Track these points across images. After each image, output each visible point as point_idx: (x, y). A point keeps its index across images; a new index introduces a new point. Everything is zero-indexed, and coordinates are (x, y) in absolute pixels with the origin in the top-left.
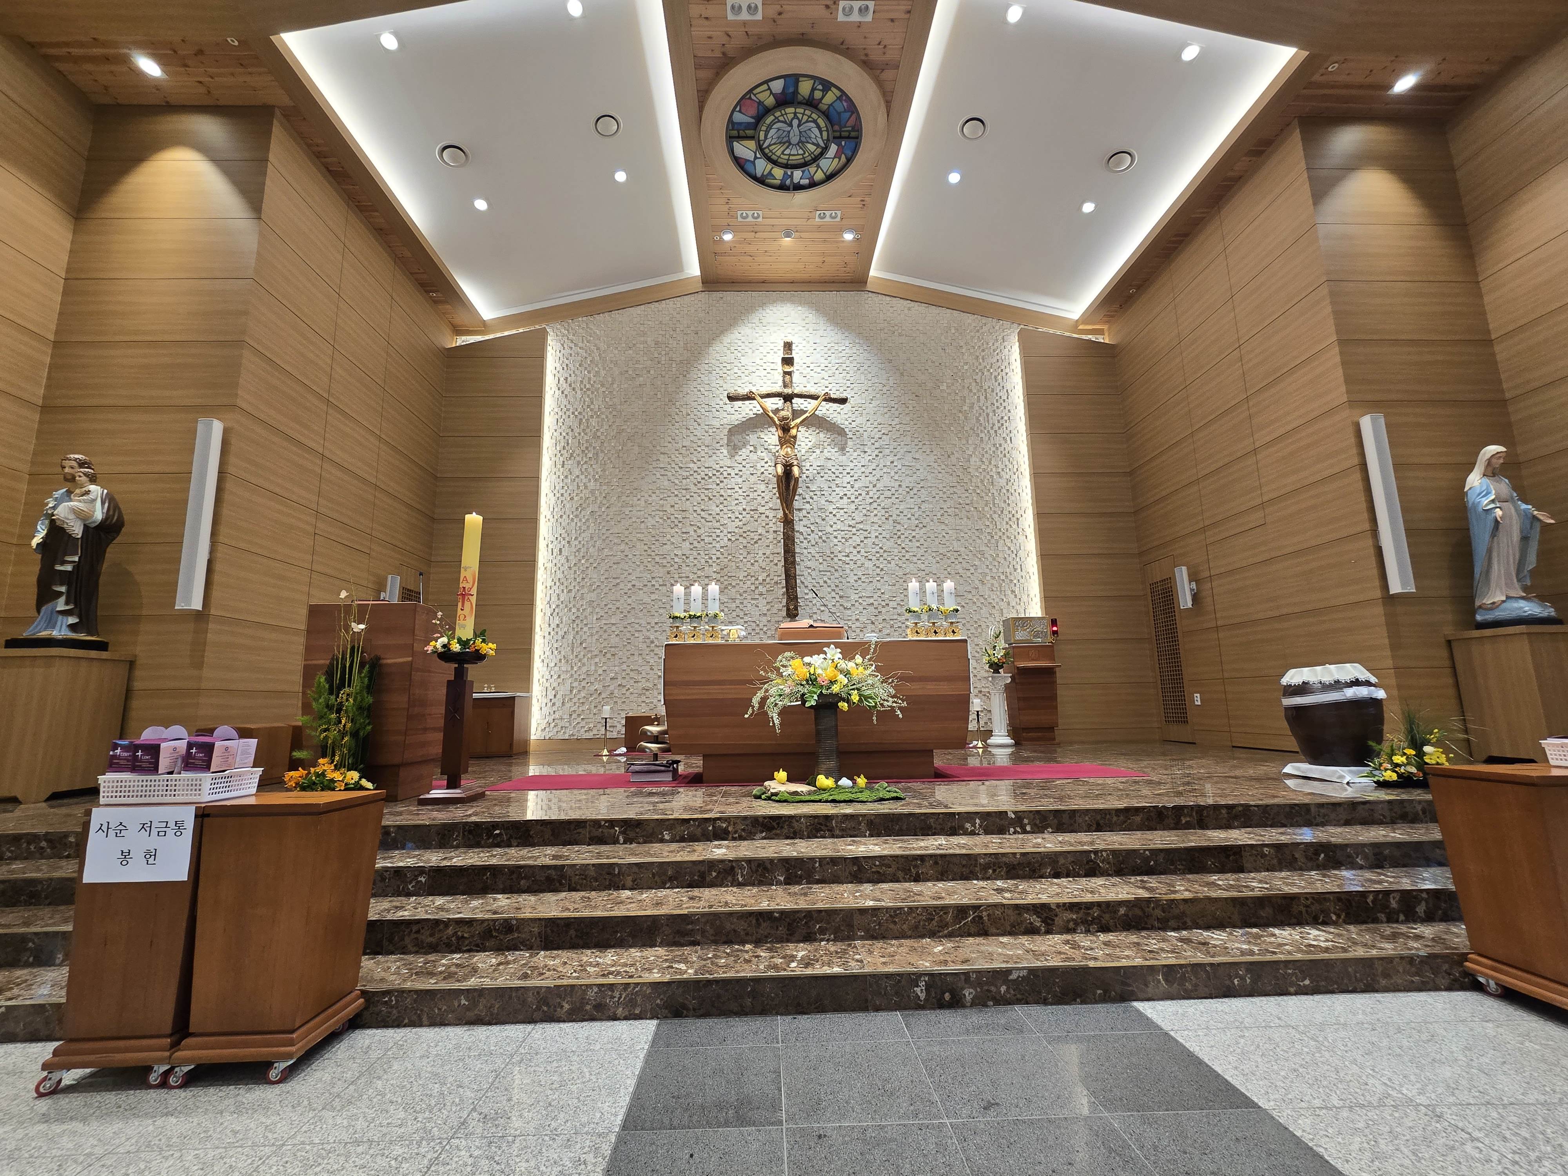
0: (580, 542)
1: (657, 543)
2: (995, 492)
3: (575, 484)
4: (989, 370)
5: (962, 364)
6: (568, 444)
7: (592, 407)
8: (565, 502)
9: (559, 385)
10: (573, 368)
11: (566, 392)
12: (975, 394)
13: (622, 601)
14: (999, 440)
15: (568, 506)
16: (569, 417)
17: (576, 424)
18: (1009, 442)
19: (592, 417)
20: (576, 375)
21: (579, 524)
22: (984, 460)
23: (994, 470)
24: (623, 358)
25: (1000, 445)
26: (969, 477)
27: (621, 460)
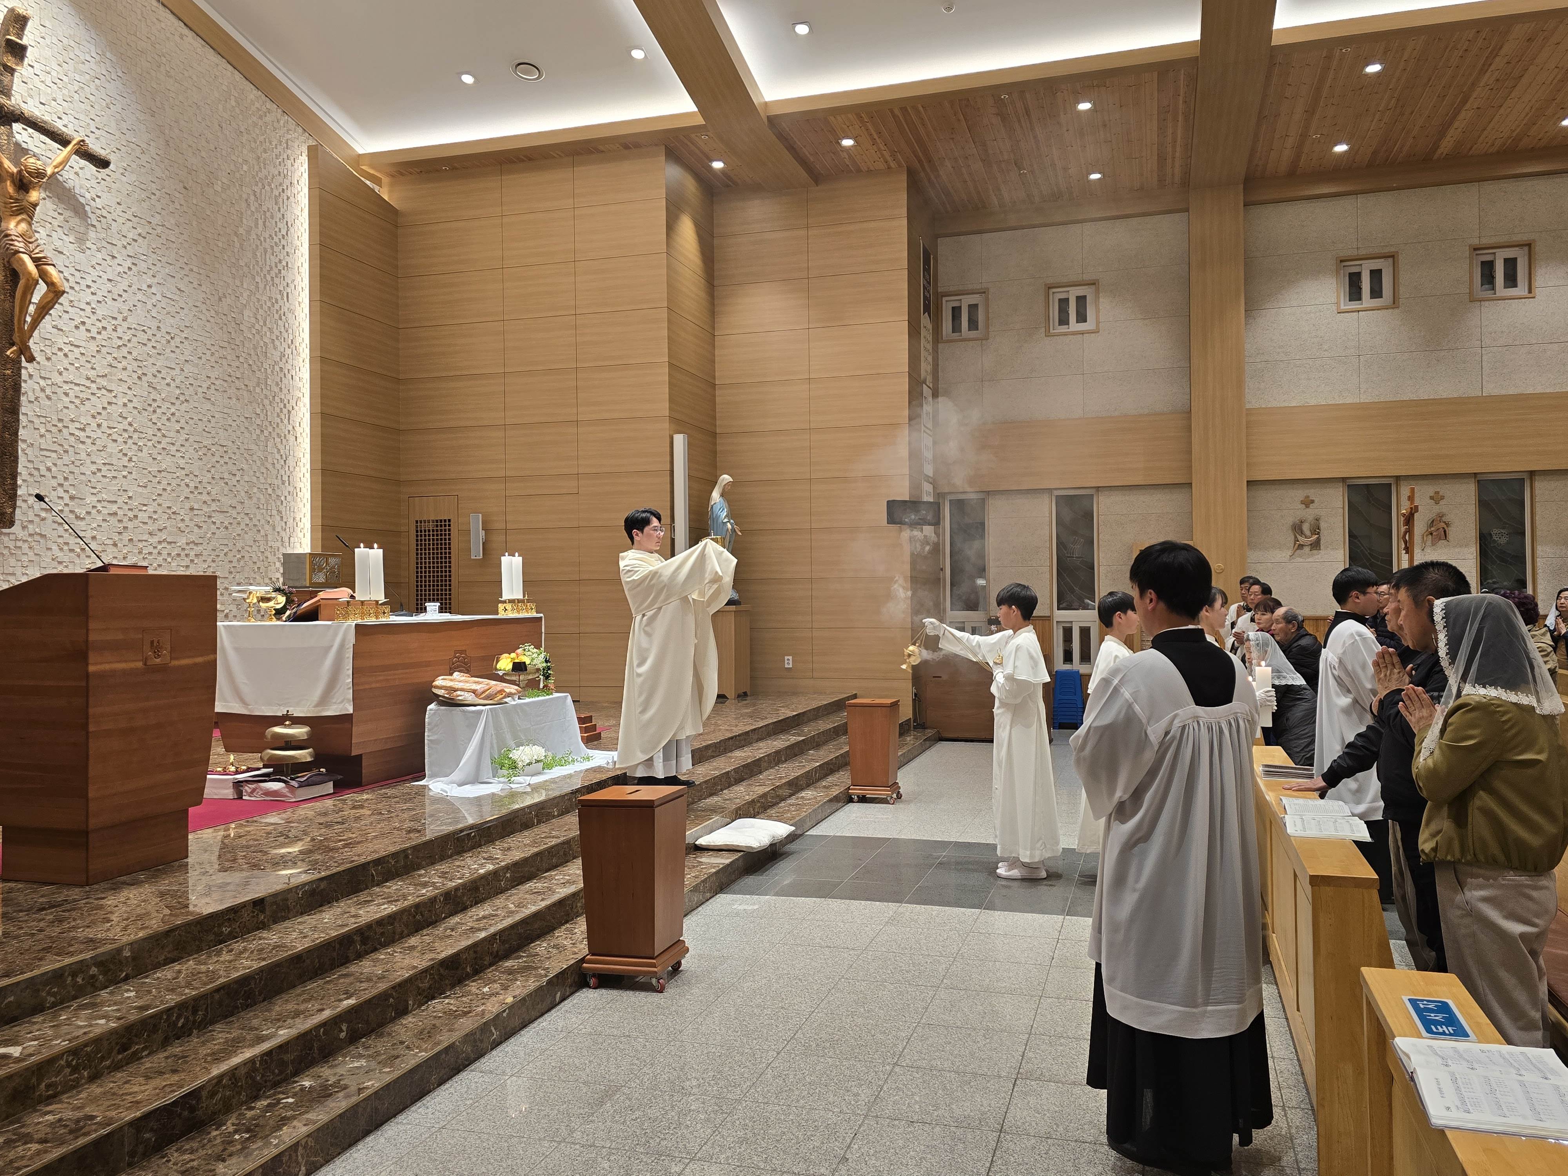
2: (268, 367)
4: (270, 184)
5: (240, 161)
12: (253, 213)
14: (275, 292)
18: (285, 299)
22: (258, 317)
23: (268, 334)
25: (276, 301)
26: (242, 338)
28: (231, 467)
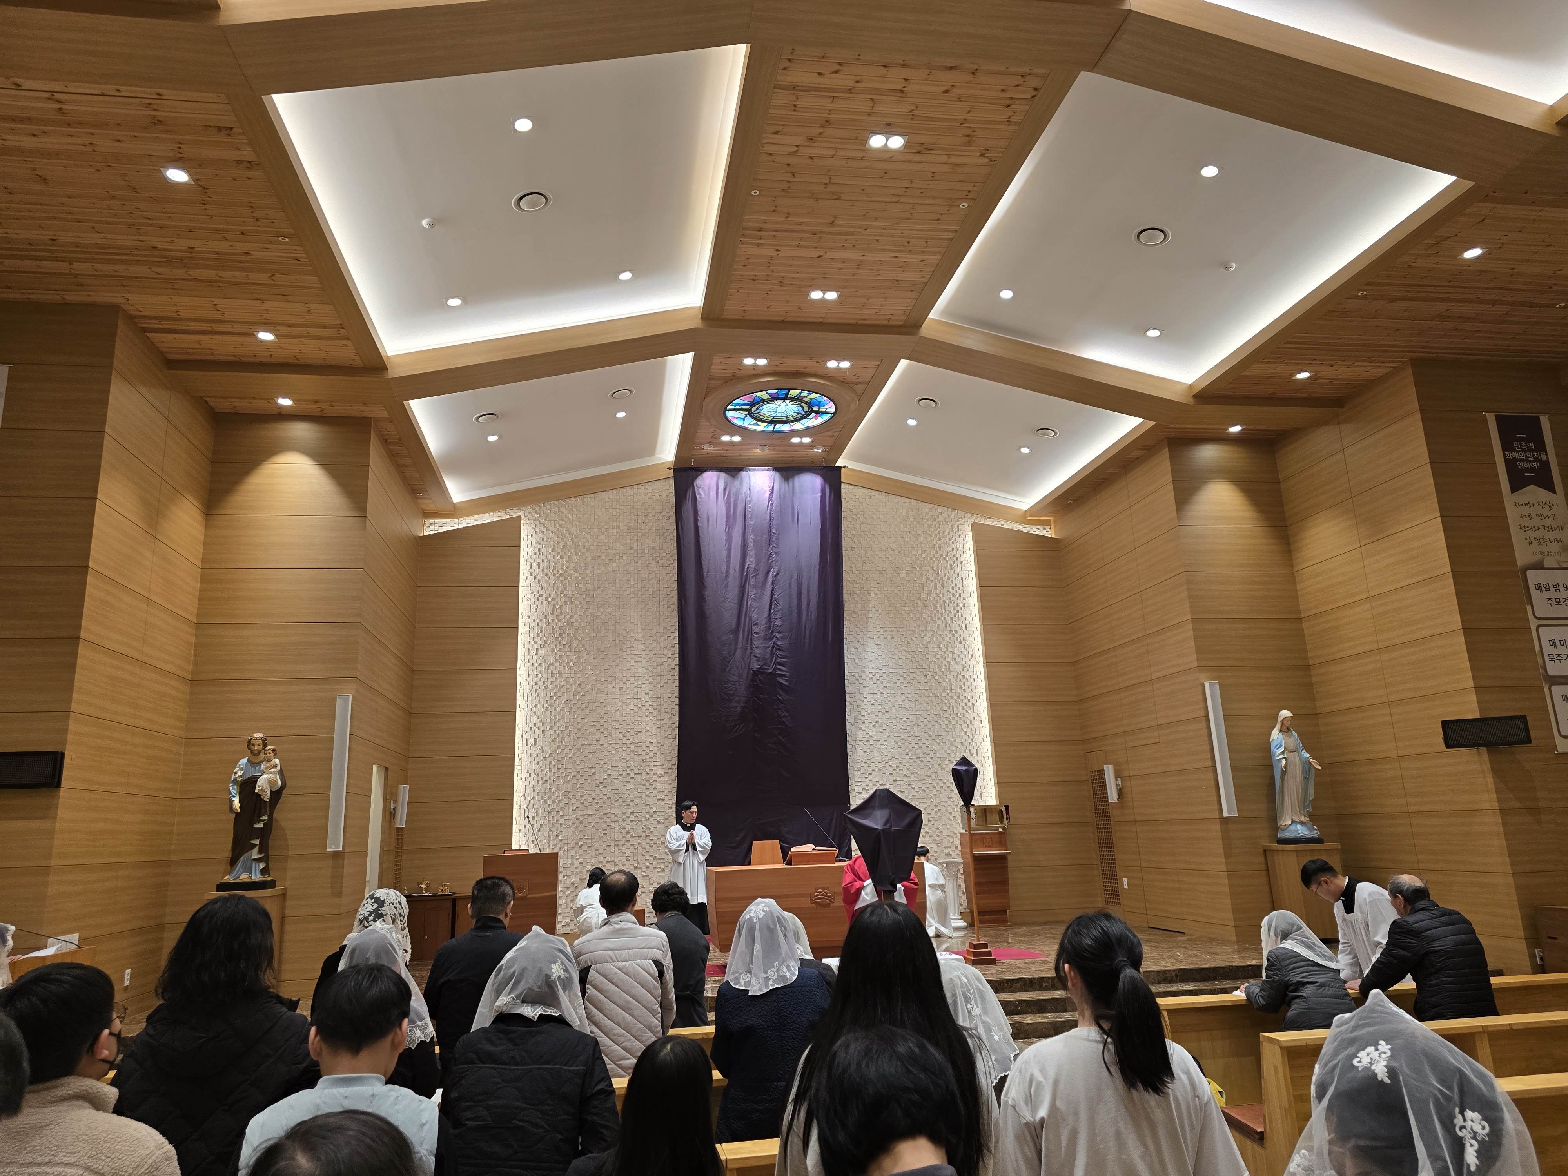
0: (555, 731)
1: (632, 731)
2: (951, 677)
3: (549, 671)
4: (945, 559)
5: (920, 552)
6: (542, 631)
7: (565, 592)
8: (539, 691)
9: (532, 571)
10: (545, 553)
11: (538, 578)
12: (932, 582)
13: (598, 790)
14: (954, 627)
15: (542, 695)
16: (542, 603)
17: (550, 610)
18: (964, 628)
19: (565, 603)
20: (549, 561)
21: (553, 714)
22: (941, 646)
23: (951, 655)
24: (596, 544)
25: (956, 632)
26: (928, 663)
27: (595, 648)
28: (924, 749)
